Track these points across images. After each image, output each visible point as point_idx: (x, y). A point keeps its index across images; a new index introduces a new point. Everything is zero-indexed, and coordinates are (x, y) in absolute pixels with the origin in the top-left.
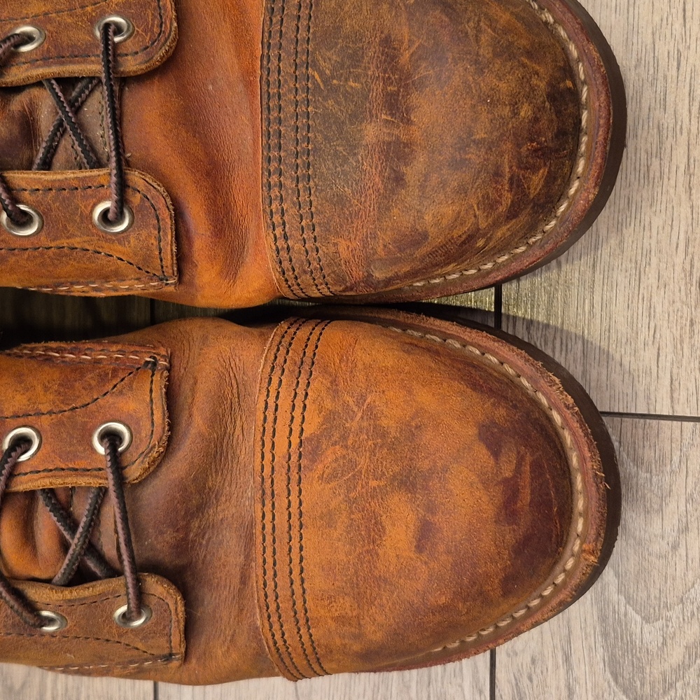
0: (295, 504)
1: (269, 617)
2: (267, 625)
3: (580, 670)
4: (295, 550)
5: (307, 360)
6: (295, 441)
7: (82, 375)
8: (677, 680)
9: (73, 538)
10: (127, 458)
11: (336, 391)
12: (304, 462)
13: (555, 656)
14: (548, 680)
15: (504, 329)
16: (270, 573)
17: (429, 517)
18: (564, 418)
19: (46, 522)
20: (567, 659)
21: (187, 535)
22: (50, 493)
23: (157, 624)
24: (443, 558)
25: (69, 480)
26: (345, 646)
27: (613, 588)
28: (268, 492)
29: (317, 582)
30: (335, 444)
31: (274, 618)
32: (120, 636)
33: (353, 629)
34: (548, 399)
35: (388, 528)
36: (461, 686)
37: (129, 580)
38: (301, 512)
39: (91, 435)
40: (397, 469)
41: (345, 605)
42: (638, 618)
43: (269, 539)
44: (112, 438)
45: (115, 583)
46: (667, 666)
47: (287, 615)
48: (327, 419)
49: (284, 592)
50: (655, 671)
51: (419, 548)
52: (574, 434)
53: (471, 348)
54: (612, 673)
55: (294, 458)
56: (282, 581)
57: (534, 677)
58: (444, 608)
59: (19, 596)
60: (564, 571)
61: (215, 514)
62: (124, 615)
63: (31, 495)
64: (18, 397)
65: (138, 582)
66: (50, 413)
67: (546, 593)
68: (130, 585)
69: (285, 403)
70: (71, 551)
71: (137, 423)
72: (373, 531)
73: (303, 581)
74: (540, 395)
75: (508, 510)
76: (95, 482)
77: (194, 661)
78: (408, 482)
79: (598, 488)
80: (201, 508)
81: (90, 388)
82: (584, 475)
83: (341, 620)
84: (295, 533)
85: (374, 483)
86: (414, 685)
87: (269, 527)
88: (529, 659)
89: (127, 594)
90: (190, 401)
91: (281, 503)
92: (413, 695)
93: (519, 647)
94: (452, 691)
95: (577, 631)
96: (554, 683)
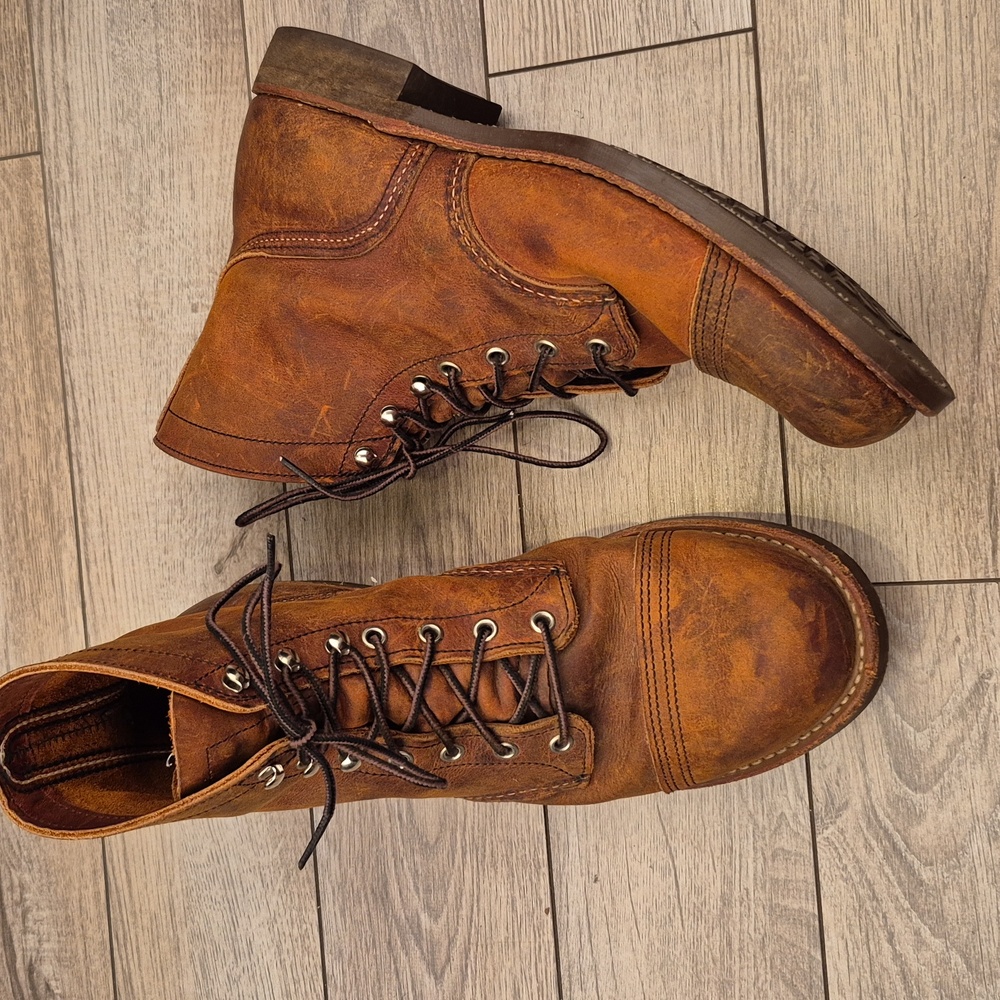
0: (668, 655)
1: (655, 737)
2: (654, 743)
3: (874, 773)
4: (671, 687)
5: (665, 559)
6: (664, 613)
7: (513, 584)
8: (944, 771)
9: (522, 691)
10: (555, 633)
11: (688, 578)
12: (672, 626)
13: (854, 764)
14: (851, 783)
15: (794, 525)
16: (654, 705)
17: (762, 652)
18: (844, 581)
19: (505, 680)
20: (863, 765)
21: (593, 685)
22: (506, 661)
23: (577, 749)
24: (774, 678)
25: (521, 650)
26: (708, 752)
27: (891, 709)
28: (649, 649)
29: (688, 707)
30: (692, 612)
31: (659, 737)
32: (552, 760)
33: (714, 739)
34: (832, 570)
35: (735, 663)
36: (786, 796)
37: (562, 716)
38: (673, 661)
39: (529, 621)
40: (737, 624)
41: (708, 721)
42: (912, 729)
43: (652, 681)
44: (542, 621)
45: (553, 720)
46: (935, 762)
47: (668, 734)
48: (684, 597)
49: (664, 718)
50: (927, 766)
51: (758, 674)
52: (851, 592)
53: (774, 541)
54: (896, 772)
55: (665, 624)
56: (663, 709)
57: (840, 782)
58: (777, 713)
59: (491, 732)
60: (855, 685)
61: (610, 670)
62: (556, 744)
63: (494, 663)
64: (475, 601)
65: (567, 719)
66: (499, 609)
67: (844, 702)
68: (562, 720)
69: (654, 589)
70: (522, 699)
71: (557, 611)
72: (724, 666)
73: (677, 708)
74: (826, 568)
75: (814, 642)
76: (536, 651)
77: (596, 782)
78: (745, 631)
79: (871, 626)
80: (601, 666)
81: (520, 591)
82: (861, 617)
83: (706, 733)
84: (669, 675)
85: (722, 635)
86: (750, 799)
87: (651, 673)
88: (836, 769)
89: (560, 726)
90: (587, 594)
91: (658, 655)
92: (751, 807)
93: (827, 760)
94: (780, 800)
95: (868, 744)
96: (855, 784)
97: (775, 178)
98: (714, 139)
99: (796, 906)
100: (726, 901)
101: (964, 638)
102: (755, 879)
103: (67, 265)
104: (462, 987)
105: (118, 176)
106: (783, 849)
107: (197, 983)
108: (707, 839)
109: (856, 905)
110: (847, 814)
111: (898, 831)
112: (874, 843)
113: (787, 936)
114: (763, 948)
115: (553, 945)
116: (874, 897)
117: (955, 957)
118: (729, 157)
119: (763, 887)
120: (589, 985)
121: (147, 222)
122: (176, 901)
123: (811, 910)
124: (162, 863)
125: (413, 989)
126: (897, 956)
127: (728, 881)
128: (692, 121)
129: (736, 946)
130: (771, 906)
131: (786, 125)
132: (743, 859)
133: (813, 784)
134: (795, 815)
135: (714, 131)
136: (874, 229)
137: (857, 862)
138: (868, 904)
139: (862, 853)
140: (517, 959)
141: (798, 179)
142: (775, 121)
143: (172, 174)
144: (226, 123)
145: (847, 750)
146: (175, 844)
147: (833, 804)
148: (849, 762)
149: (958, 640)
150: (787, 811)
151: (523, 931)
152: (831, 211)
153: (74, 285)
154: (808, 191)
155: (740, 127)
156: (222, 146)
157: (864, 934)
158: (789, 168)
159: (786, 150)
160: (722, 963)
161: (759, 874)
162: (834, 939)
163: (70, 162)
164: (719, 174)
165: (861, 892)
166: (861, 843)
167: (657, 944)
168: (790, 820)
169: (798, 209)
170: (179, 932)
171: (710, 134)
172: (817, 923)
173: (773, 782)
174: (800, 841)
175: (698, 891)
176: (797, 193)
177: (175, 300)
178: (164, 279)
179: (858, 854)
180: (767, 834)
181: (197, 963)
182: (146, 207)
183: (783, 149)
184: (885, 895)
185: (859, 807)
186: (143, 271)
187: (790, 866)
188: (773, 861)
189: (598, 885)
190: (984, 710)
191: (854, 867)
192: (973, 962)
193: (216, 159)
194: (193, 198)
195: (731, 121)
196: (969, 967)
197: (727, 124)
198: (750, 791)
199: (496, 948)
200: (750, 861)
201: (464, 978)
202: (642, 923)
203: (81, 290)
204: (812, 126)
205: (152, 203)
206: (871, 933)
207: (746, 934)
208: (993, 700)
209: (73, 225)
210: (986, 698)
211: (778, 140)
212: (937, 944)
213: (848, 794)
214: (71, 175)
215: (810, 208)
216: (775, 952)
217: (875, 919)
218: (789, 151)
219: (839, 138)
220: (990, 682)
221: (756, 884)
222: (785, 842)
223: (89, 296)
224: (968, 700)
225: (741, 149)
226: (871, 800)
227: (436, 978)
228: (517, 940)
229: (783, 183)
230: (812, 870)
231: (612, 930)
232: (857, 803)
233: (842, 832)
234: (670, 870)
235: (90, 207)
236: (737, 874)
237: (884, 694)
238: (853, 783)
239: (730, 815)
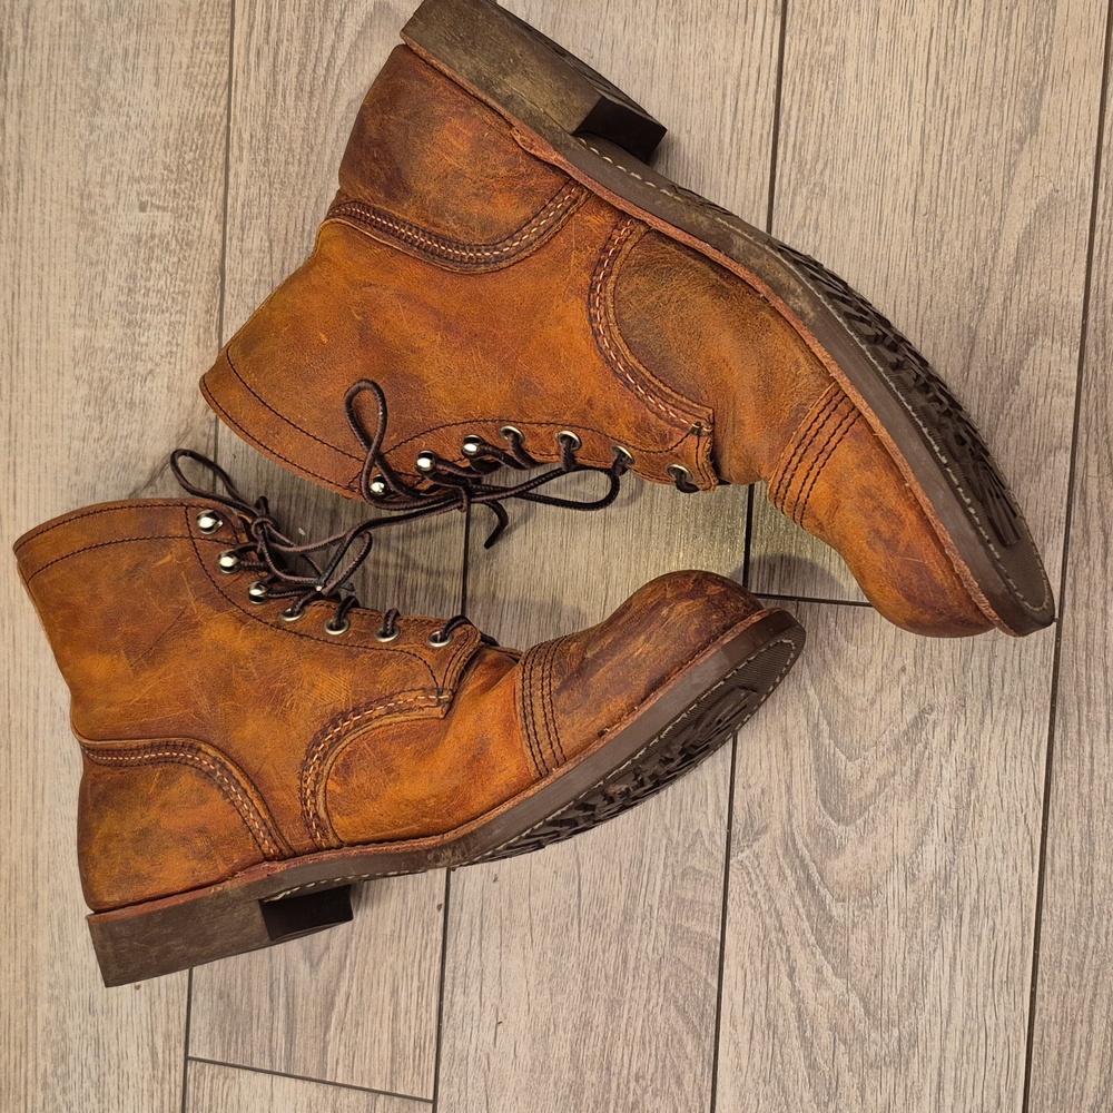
3: (798, 798)
8: (870, 805)
13: (779, 787)
14: (774, 806)
20: (789, 789)
27: (826, 734)
36: (705, 813)
42: (844, 758)
46: (863, 794)
50: (855, 797)
54: (822, 800)
57: (763, 804)
86: (668, 813)
88: (760, 790)
92: (667, 821)
93: (752, 781)
94: (698, 816)
95: (797, 769)
96: (778, 809)
97: (785, 153)
98: (728, 102)
99: (699, 929)
100: (628, 916)
101: (910, 669)
102: (661, 897)
103: (7, 140)
104: (338, 978)
105: (77, 48)
106: (694, 868)
107: (52, 944)
108: (617, 848)
109: (761, 935)
110: (765, 839)
111: (814, 862)
112: (788, 872)
113: (685, 959)
114: (659, 970)
115: (441, 943)
116: (781, 929)
117: (854, 1000)
118: (740, 123)
119: (668, 906)
120: (473, 990)
121: (103, 104)
122: (40, 854)
123: (714, 935)
124: (30, 812)
125: (286, 975)
126: (795, 993)
127: (632, 896)
128: (706, 79)
129: (631, 965)
130: (674, 926)
131: (804, 97)
132: (652, 874)
133: (735, 804)
134: (712, 835)
135: (728, 93)
136: (881, 222)
137: (768, 890)
138: (773, 935)
139: (774, 881)
140: (401, 955)
141: (809, 157)
142: (793, 91)
143: (136, 55)
144: (205, 6)
145: (774, 772)
146: (47, 792)
147: (752, 826)
148: (774, 784)
149: (904, 669)
150: (704, 829)
151: (411, 925)
152: (839, 197)
153: (12, 163)
154: (818, 172)
155: (756, 92)
156: (196, 31)
157: (764, 966)
158: (802, 144)
159: (800, 125)
160: (615, 981)
161: (666, 892)
162: (733, 968)
163: (26, 26)
164: (727, 140)
165: (768, 921)
166: (774, 871)
167: (550, 954)
168: (706, 838)
169: (804, 190)
170: (40, 888)
171: (724, 96)
172: (718, 949)
173: (693, 797)
174: (712, 861)
175: (601, 903)
176: (806, 173)
177: (123, 195)
178: (113, 169)
179: (770, 882)
180: (680, 851)
181: (56, 923)
182: (104, 87)
183: (797, 122)
184: (792, 927)
185: (778, 832)
186: (90, 159)
187: (699, 887)
188: (683, 879)
189: (497, 884)
190: (920, 746)
191: (765, 895)
192: (872, 1007)
193: (188, 43)
194: (156, 85)
195: (748, 84)
196: (867, 1012)
197: (743, 87)
198: (669, 803)
199: (380, 941)
200: (659, 876)
201: (342, 969)
202: (538, 930)
203: (20, 169)
204: (831, 102)
205: (111, 84)
206: (772, 965)
207: (643, 953)
208: (930, 737)
209: (20, 96)
210: (924, 733)
211: (794, 113)
212: (839, 984)
213: (770, 816)
214: (25, 39)
215: (817, 190)
216: (670, 975)
217: (778, 951)
218: (804, 126)
219: (857, 119)
220: (930, 717)
221: (660, 902)
222: (697, 861)
223: (28, 177)
224: (906, 733)
225: (754, 116)
226: (791, 826)
227: (311, 966)
228: (403, 934)
229: (793, 159)
230: (721, 893)
231: (506, 935)
232: (776, 829)
233: (757, 857)
234: (574, 877)
235: (41, 78)
236: (643, 889)
237: (821, 718)
238: (776, 807)
239: (645, 827)
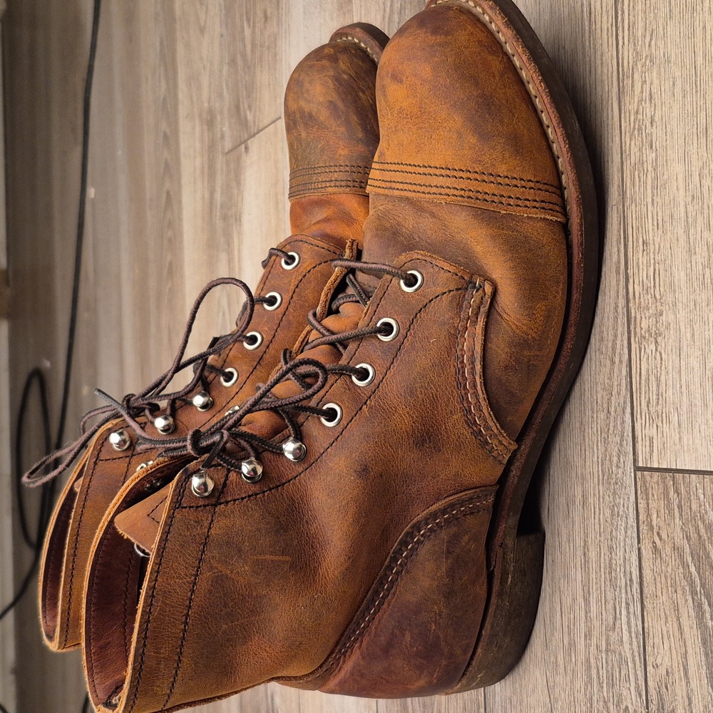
3: (694, 684)
13: (679, 670)
20: (686, 673)
36: (629, 690)
57: (669, 686)
86: (605, 685)
88: (665, 672)
92: (605, 694)
93: (659, 661)
94: (625, 692)
95: (690, 651)
96: (680, 692)
97: (623, 38)
118: (594, 24)
133: (649, 684)
141: (640, 34)
145: (674, 653)
147: (663, 708)
148: (675, 666)
150: (630, 706)
154: (647, 45)
159: (631, 7)
173: (620, 672)
176: (639, 50)
183: (629, 5)
213: (675, 700)
215: (648, 63)
218: (633, 7)
229: (629, 41)
237: (703, 597)
238: (678, 691)
239: (591, 697)
